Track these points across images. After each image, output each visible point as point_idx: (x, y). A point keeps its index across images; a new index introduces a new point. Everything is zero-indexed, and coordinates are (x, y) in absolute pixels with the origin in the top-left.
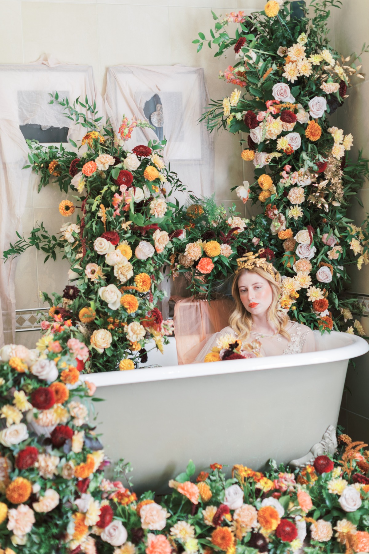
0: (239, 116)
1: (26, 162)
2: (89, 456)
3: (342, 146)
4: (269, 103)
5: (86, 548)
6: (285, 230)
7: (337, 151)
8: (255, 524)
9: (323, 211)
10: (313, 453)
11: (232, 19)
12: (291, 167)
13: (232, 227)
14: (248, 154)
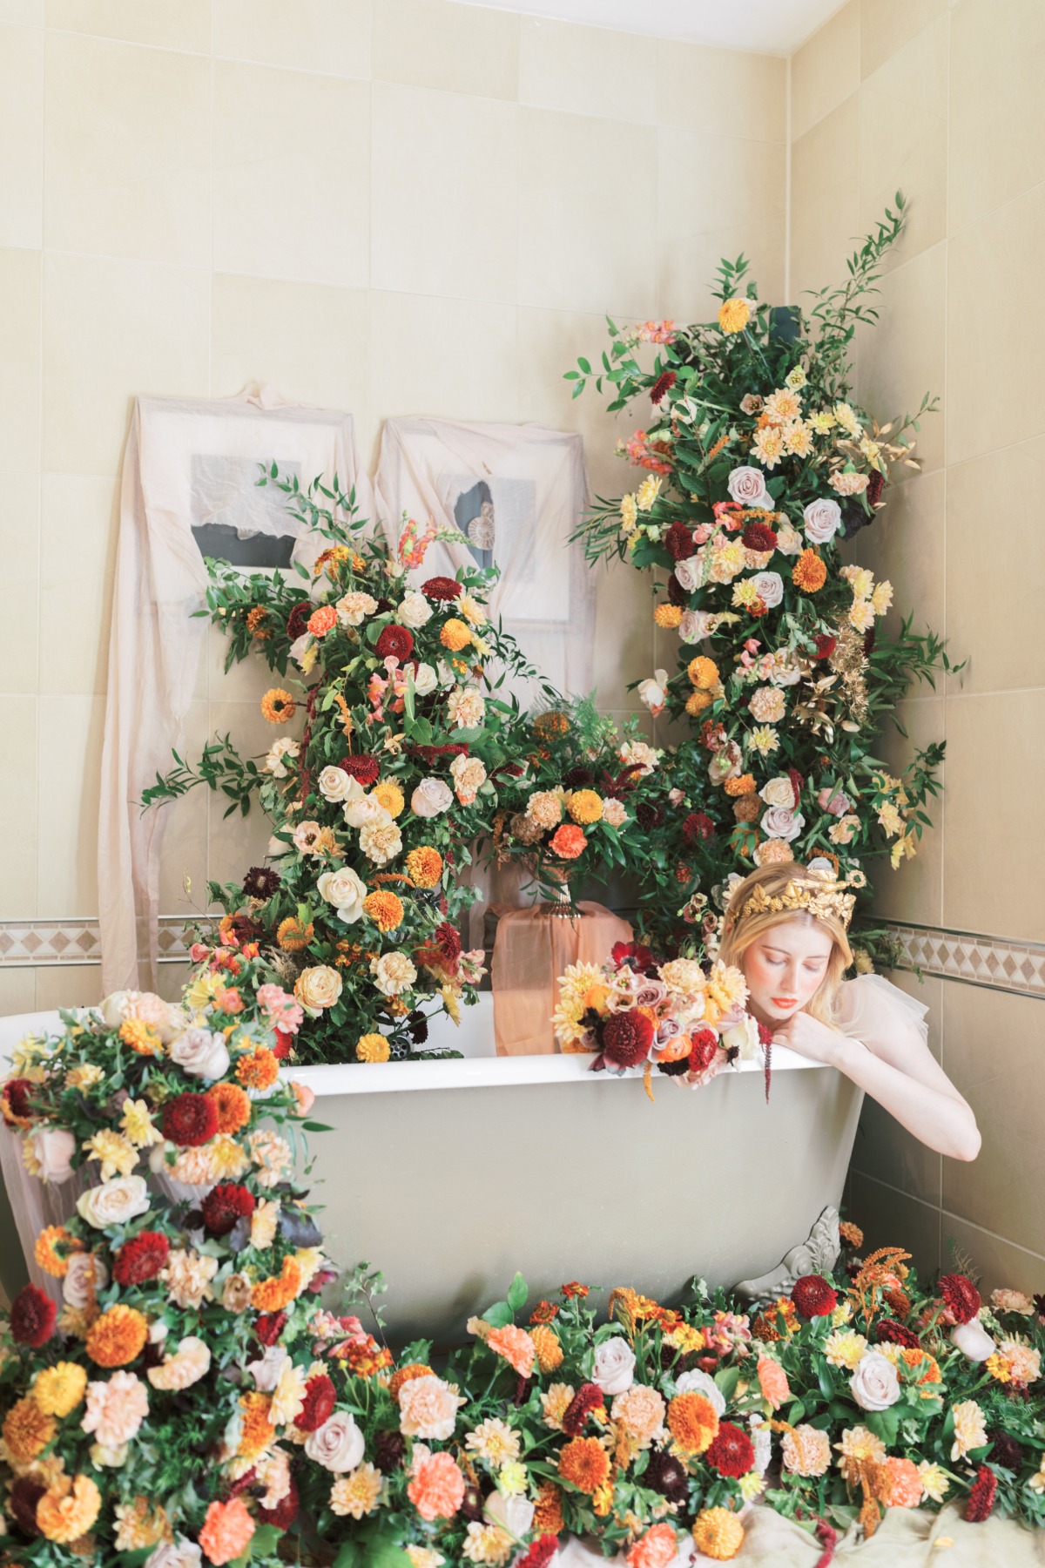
0: (654, 532)
1: (201, 603)
2: (289, 1258)
3: (870, 606)
4: (720, 507)
5: (267, 1476)
6: (739, 777)
7: (860, 615)
8: (661, 1434)
9: (821, 740)
10: (789, 1268)
11: (647, 336)
12: (759, 643)
13: (628, 764)
14: (669, 614)
